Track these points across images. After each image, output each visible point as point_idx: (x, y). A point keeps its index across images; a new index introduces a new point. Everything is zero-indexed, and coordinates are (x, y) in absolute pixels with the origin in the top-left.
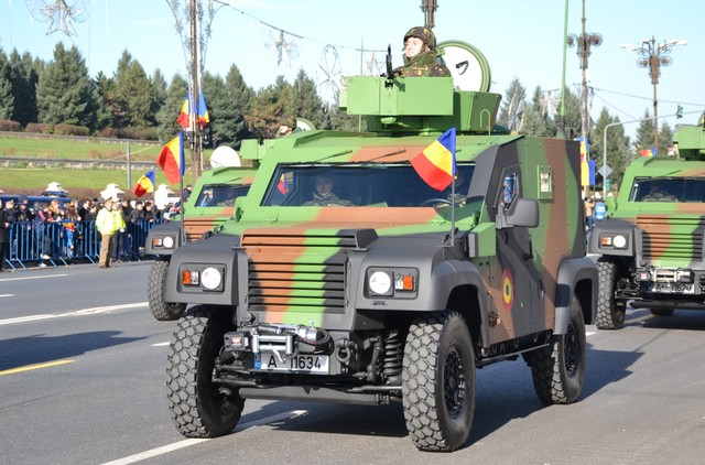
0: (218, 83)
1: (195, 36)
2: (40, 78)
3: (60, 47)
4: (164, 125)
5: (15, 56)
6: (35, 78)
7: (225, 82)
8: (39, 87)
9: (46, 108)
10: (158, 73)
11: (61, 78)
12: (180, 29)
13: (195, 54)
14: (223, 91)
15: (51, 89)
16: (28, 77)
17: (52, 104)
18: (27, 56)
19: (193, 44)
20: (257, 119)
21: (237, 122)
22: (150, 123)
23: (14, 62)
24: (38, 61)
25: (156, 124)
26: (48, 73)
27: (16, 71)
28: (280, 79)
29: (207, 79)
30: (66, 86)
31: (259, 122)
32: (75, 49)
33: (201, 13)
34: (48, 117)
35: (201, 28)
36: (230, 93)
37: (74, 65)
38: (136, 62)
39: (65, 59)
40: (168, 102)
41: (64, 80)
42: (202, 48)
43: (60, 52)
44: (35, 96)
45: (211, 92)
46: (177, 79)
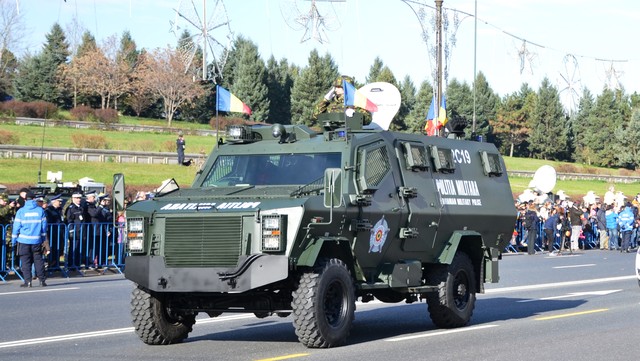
0: (465, 89)
1: (440, 45)
2: (295, 83)
3: (314, 54)
4: (412, 129)
5: (273, 62)
6: (290, 83)
7: (471, 88)
8: (294, 91)
9: (300, 112)
10: (408, 80)
11: (315, 83)
12: (426, 38)
13: (439, 62)
14: (470, 97)
15: (305, 94)
16: (283, 82)
17: (305, 108)
18: (284, 62)
19: (439, 52)
20: (502, 124)
21: (482, 127)
22: (398, 127)
23: (271, 68)
24: (293, 67)
25: (405, 128)
26: (303, 78)
27: (273, 76)
28: (525, 86)
29: (454, 85)
30: (319, 91)
31: (503, 127)
32: (328, 57)
33: (447, 23)
34: (301, 120)
35: (446, 37)
36: (475, 99)
37: (327, 70)
38: (387, 69)
39: (319, 65)
40: (417, 106)
41: (317, 85)
42: (446, 56)
43: (314, 59)
44: (289, 99)
45: (458, 97)
46: (425, 85)
